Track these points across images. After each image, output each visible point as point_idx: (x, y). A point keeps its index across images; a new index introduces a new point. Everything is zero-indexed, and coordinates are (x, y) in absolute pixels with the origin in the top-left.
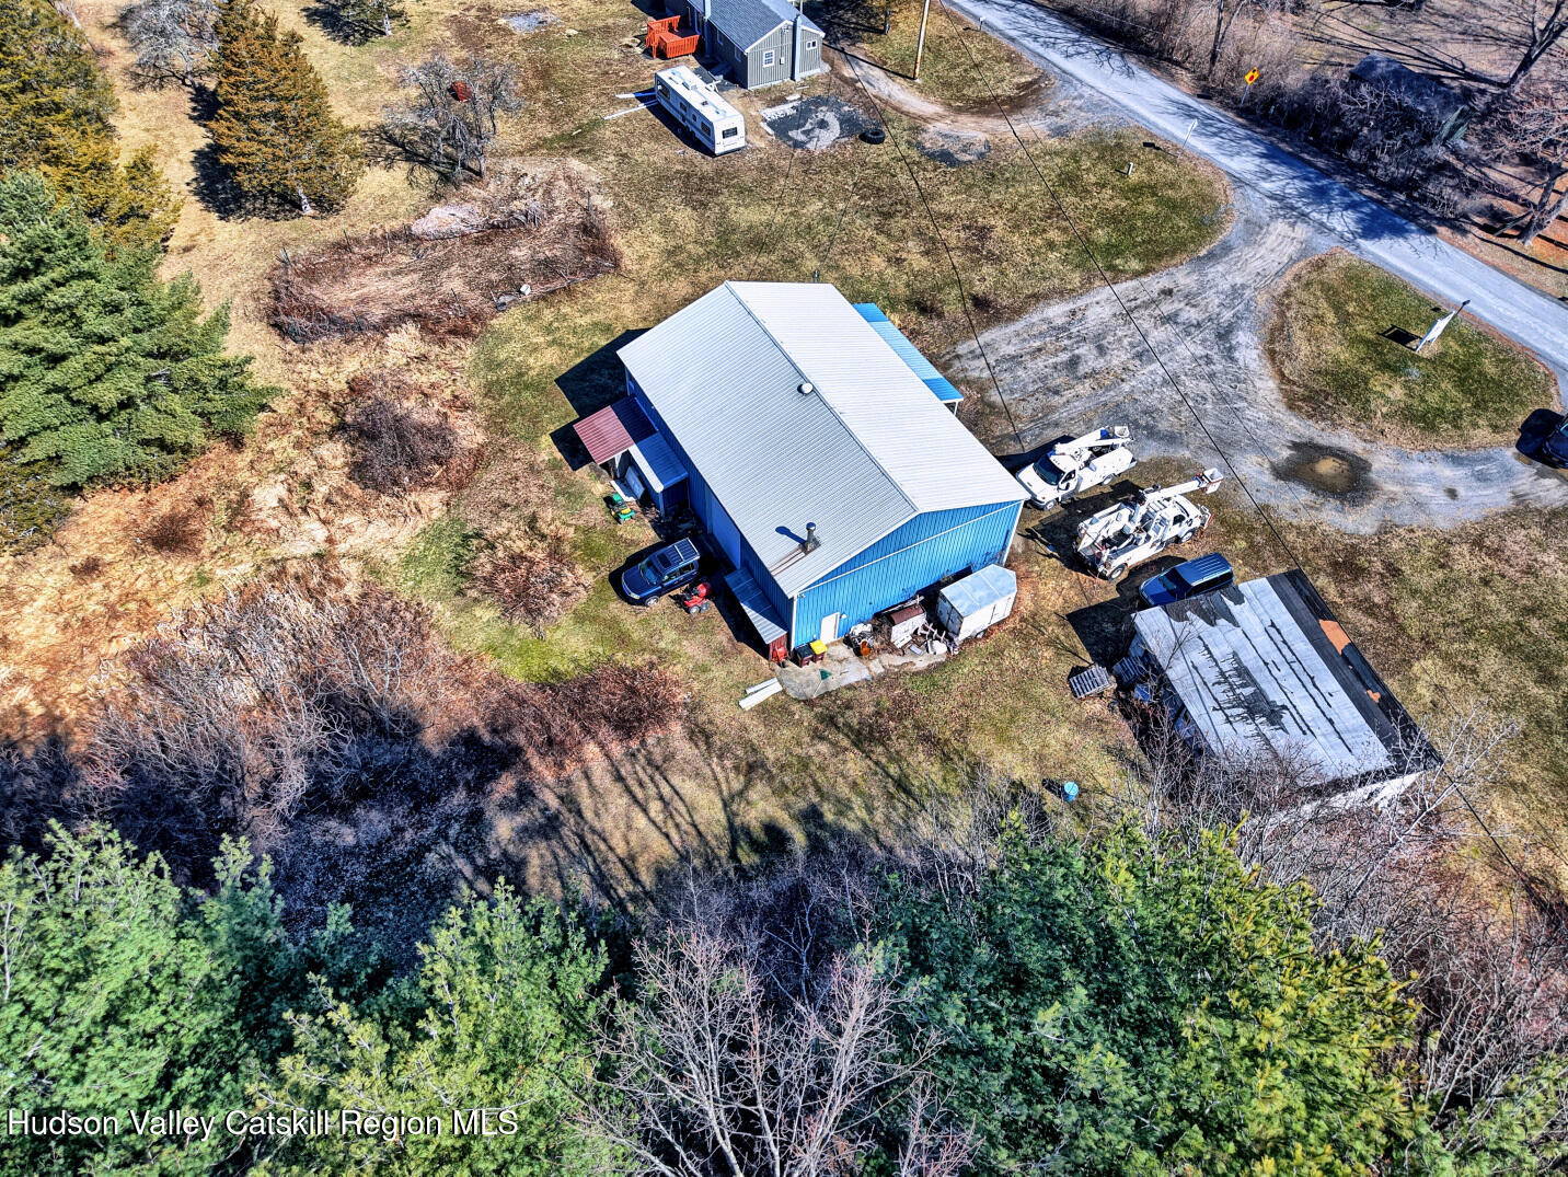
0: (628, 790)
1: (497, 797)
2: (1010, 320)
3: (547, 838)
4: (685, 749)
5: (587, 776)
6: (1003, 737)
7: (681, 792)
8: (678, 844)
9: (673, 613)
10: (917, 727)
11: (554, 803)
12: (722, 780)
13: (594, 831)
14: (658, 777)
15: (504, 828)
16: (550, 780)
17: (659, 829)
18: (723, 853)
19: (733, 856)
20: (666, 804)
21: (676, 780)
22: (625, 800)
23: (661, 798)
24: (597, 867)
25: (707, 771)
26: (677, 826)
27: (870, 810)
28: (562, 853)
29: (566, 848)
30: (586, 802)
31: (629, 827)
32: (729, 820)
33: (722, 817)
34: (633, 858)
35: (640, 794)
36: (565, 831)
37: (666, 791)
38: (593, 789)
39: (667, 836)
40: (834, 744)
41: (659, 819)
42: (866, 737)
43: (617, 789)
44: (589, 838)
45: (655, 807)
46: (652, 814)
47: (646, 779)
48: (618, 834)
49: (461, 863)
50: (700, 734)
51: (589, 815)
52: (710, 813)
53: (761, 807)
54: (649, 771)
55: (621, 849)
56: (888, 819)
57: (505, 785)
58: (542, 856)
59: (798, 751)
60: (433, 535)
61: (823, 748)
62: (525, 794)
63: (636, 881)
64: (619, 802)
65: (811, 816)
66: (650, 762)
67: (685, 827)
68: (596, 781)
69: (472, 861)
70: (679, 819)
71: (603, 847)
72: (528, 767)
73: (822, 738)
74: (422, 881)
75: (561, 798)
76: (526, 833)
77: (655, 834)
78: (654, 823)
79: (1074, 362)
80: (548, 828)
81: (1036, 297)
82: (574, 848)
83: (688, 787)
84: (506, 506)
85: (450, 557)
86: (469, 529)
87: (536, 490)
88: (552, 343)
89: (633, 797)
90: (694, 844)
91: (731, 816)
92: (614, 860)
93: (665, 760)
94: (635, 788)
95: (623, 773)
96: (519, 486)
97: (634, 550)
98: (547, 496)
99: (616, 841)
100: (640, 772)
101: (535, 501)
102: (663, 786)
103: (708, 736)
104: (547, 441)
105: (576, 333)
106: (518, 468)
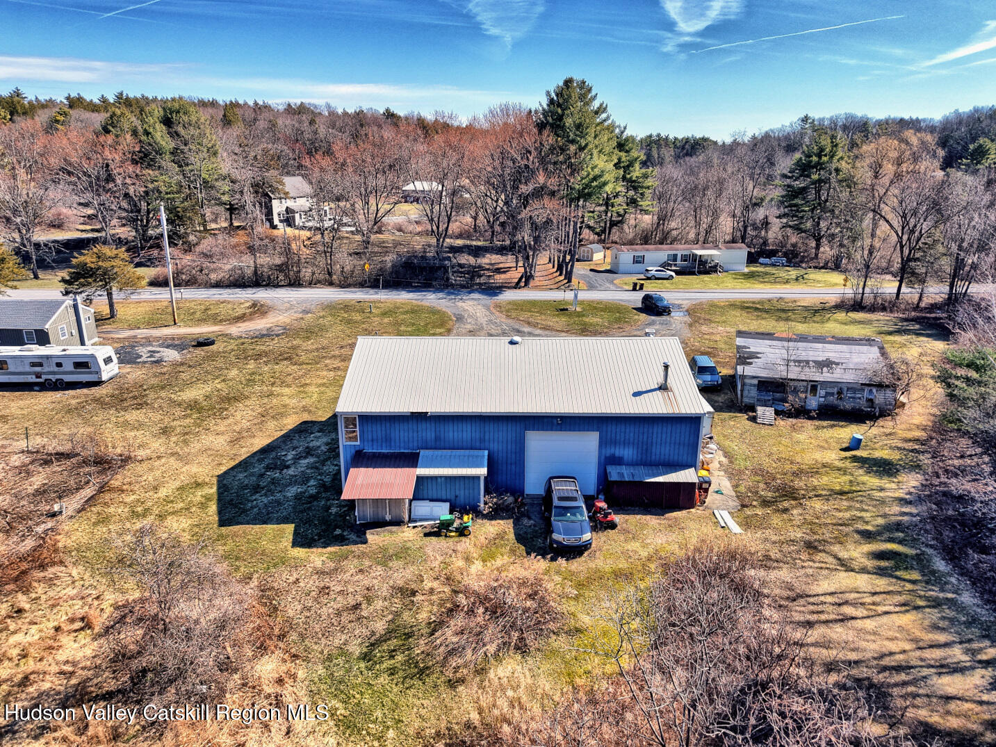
0: (826, 622)
3: (888, 695)
5: (801, 644)
6: (800, 452)
7: (833, 590)
8: (898, 609)
9: (607, 537)
10: (784, 474)
11: (835, 678)
12: (824, 565)
13: (880, 658)
14: (811, 600)
16: (801, 671)
17: (879, 615)
18: (909, 586)
19: (914, 582)
20: (846, 603)
21: (818, 590)
22: (838, 628)
23: (839, 605)
24: (931, 667)
25: (809, 571)
26: (874, 604)
27: (863, 510)
28: (910, 689)
30: (837, 654)
31: (875, 633)
32: (869, 573)
33: (866, 576)
34: (915, 640)
35: (832, 617)
36: (879, 678)
37: (829, 599)
38: (818, 645)
39: (887, 613)
40: (794, 507)
41: (865, 613)
42: (788, 494)
43: (821, 630)
44: (886, 662)
45: (848, 610)
46: (859, 614)
47: (811, 608)
48: (886, 643)
50: (765, 563)
51: (854, 656)
52: (860, 581)
53: (857, 554)
54: (802, 601)
58: (916, 707)
59: (797, 522)
61: (795, 512)
63: (946, 645)
64: (839, 632)
66: (792, 599)
67: (877, 599)
68: (809, 640)
70: (867, 600)
71: (901, 657)
73: (787, 510)
75: (829, 670)
77: (885, 619)
82: (903, 677)
83: (824, 586)
84: (357, 607)
85: (384, 679)
86: (356, 649)
87: (360, 577)
88: (161, 517)
89: (836, 621)
90: (898, 599)
91: (864, 570)
92: (918, 653)
93: (791, 589)
94: (823, 617)
95: (802, 619)
96: (339, 588)
97: (511, 536)
98: (379, 570)
99: (893, 646)
100: (802, 609)
101: (375, 581)
102: (822, 598)
103: (768, 558)
104: (300, 552)
105: (172, 502)
106: (312, 584)
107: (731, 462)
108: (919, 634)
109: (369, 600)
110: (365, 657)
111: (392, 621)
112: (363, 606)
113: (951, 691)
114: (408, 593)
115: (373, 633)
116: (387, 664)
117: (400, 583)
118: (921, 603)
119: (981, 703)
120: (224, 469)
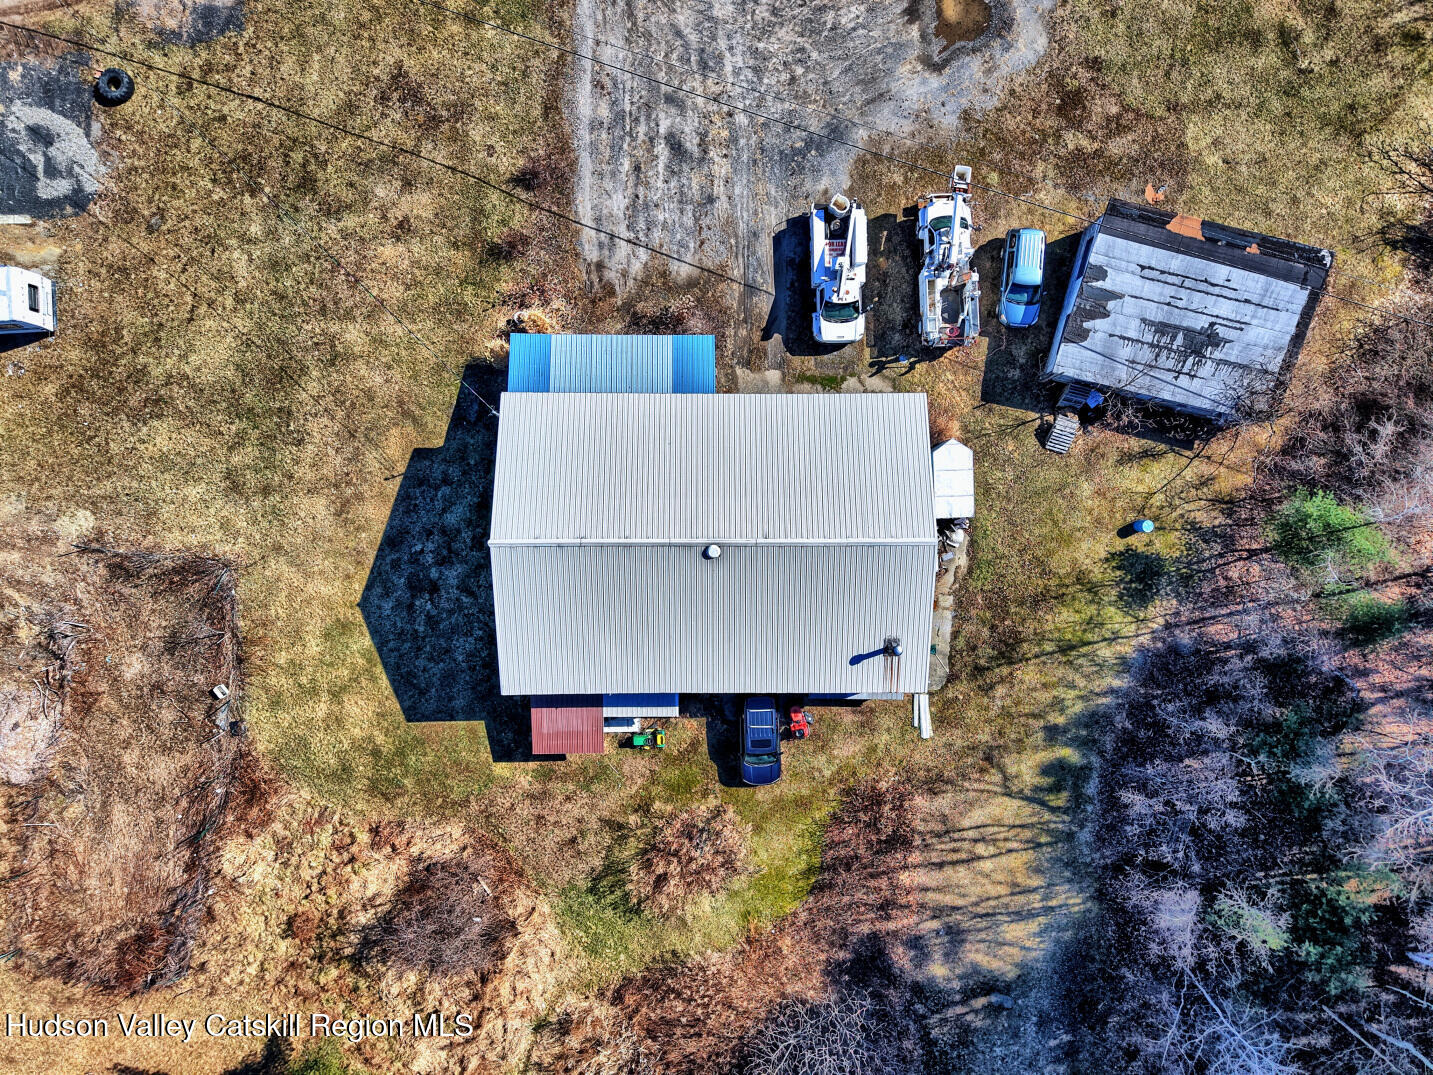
1: (908, 966)
2: (573, 165)
3: (963, 941)
4: (944, 802)
5: (926, 889)
6: (1066, 540)
7: (979, 824)
8: (1022, 846)
9: (798, 747)
10: (1021, 604)
11: (935, 924)
12: (988, 787)
13: (976, 904)
14: (956, 835)
15: (938, 970)
16: (915, 918)
17: (1001, 854)
18: (1047, 816)
19: (1053, 810)
20: (983, 840)
21: (966, 823)
22: (962, 870)
23: (976, 841)
24: (1008, 914)
25: (972, 794)
26: (1006, 840)
27: (1072, 686)
28: (983, 935)
29: (980, 930)
30: (948, 899)
31: (988, 876)
32: (1022, 799)
33: (1016, 803)
34: (1014, 885)
35: (964, 856)
36: (965, 925)
37: (971, 834)
38: (938, 890)
39: (1010, 851)
40: (1002, 680)
41: (992, 850)
42: (1008, 650)
43: (948, 871)
44: (979, 910)
45: (980, 849)
46: (986, 854)
47: (952, 845)
48: (989, 887)
49: (951, 1013)
50: (934, 784)
51: (960, 902)
52: (1008, 809)
53: (1026, 768)
54: (944, 839)
55: (1002, 890)
56: (1086, 676)
57: (901, 957)
58: (977, 951)
59: (992, 714)
60: (568, 917)
61: (1000, 691)
62: (916, 943)
63: (1034, 890)
64: (962, 875)
65: (1053, 733)
66: (938, 835)
67: (1010, 834)
68: (933, 884)
69: (956, 1004)
70: (1002, 836)
71: (992, 903)
72: (895, 934)
73: (992, 687)
74: (952, 1047)
75: (934, 917)
76: (950, 956)
77: (1004, 860)
78: (993, 856)
79: (676, 146)
80: (955, 936)
81: (550, 108)
82: (982, 925)
83: (977, 816)
84: (573, 840)
85: (609, 913)
86: (583, 884)
87: (569, 806)
89: (963, 861)
90: (1027, 834)
91: (1020, 795)
92: (1008, 899)
93: (945, 824)
94: (955, 857)
95: (937, 860)
96: (552, 819)
98: (583, 798)
99: (993, 891)
100: (943, 846)
101: (584, 812)
102: (965, 834)
103: (940, 778)
104: (502, 769)
106: (525, 810)
108: (1020, 880)
109: (582, 833)
110: (592, 890)
111: (607, 857)
112: (579, 840)
113: (1008, 937)
114: (616, 828)
115: (593, 870)
116: (610, 899)
117: (606, 814)
118: (1043, 839)
119: (1023, 948)
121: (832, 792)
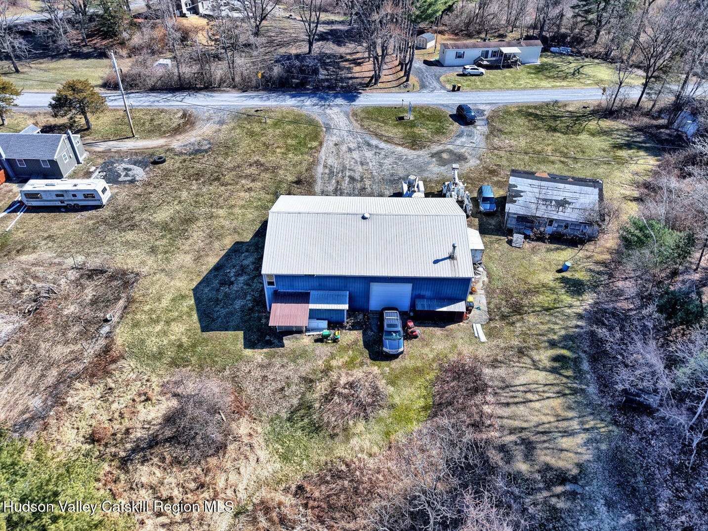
0: (517, 403)
1: (501, 463)
3: (535, 448)
4: (502, 371)
5: (501, 418)
6: (532, 273)
7: (525, 383)
8: (554, 395)
9: (413, 344)
10: (519, 293)
11: (513, 438)
12: (524, 365)
13: (537, 426)
14: (513, 389)
15: (522, 467)
16: (497, 434)
17: (544, 399)
18: (565, 380)
19: (567, 377)
20: (530, 391)
21: (517, 382)
22: (521, 408)
23: (526, 392)
24: (560, 432)
25: (516, 369)
26: (544, 392)
27: (556, 323)
28: (546, 445)
29: (544, 442)
30: (517, 423)
31: (539, 411)
32: (546, 371)
33: (544, 373)
34: (557, 416)
35: (521, 400)
36: (533, 438)
37: (522, 388)
38: (508, 418)
39: (548, 398)
40: (518, 321)
41: (538, 397)
42: (518, 310)
43: (513, 408)
44: (540, 429)
45: (530, 396)
46: (534, 398)
47: (512, 394)
48: (543, 417)
49: (540, 496)
50: (495, 363)
51: (525, 425)
52: (541, 376)
53: (544, 356)
54: (507, 390)
55: (552, 419)
56: (563, 320)
57: (494, 455)
58: (546, 455)
59: (517, 333)
61: (518, 325)
62: (503, 449)
63: (571, 419)
64: (521, 410)
65: (553, 343)
66: (503, 388)
67: (546, 388)
68: (506, 415)
69: (540, 490)
70: (541, 389)
71: (547, 426)
72: (487, 442)
73: (514, 323)
74: (547, 520)
75: (511, 433)
76: (529, 456)
77: (546, 402)
78: (538, 400)
79: (352, 178)
80: (529, 447)
81: (308, 170)
82: (545, 438)
83: (522, 379)
84: (282, 389)
85: (299, 433)
86: (284, 415)
87: (282, 370)
88: (168, 323)
89: (522, 402)
90: (557, 389)
91: (544, 369)
92: (556, 424)
93: (504, 382)
94: (516, 400)
95: (505, 401)
96: (272, 377)
97: (361, 343)
98: (292, 366)
99: (545, 419)
100: (507, 395)
101: (291, 373)
102: (518, 388)
103: (496, 360)
104: (248, 352)
105: (171, 311)
106: (257, 373)
107: (490, 282)
108: (560, 412)
109: (288, 385)
110: (289, 419)
111: (301, 398)
112: (286, 389)
113: (564, 446)
114: (309, 382)
115: (292, 406)
116: (300, 424)
117: (304, 374)
118: (567, 392)
119: (576, 453)
120: (195, 284)
121: (435, 365)
